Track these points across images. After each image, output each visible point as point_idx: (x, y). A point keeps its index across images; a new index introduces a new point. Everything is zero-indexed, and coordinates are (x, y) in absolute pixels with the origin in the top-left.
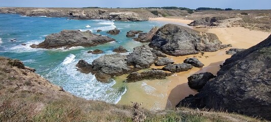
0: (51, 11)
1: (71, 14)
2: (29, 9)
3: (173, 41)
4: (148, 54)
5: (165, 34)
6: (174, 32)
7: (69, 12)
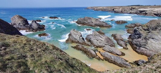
0: (105, 8)
1: (113, 10)
2: (96, 7)
3: (145, 38)
4: (101, 39)
5: (144, 29)
6: (153, 30)
7: (112, 9)
